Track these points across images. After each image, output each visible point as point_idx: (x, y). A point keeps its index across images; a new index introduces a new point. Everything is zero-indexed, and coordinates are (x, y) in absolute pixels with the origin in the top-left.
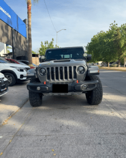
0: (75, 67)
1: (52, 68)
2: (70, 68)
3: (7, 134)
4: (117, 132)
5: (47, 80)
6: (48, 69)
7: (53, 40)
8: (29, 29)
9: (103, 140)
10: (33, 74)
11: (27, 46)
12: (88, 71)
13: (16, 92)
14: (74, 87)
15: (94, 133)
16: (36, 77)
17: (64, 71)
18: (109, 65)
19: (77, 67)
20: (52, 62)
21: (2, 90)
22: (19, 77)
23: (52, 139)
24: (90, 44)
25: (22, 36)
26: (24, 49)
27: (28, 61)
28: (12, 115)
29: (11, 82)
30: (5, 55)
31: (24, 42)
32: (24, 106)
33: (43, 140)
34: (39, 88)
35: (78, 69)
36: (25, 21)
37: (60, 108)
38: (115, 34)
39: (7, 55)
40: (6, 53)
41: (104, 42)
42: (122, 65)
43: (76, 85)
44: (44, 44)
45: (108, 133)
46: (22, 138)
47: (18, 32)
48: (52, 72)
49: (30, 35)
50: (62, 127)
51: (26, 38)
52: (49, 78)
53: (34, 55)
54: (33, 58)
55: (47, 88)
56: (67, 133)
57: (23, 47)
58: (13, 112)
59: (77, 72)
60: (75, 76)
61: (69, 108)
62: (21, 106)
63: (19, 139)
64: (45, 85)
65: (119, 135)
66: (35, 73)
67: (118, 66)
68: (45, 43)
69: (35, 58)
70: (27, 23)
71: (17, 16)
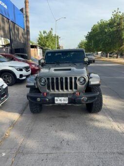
0: (76, 78)
1: (52, 78)
2: (71, 79)
3: (10, 150)
4: (115, 151)
5: (47, 90)
6: (48, 79)
7: (52, 29)
8: (27, 21)
9: (102, 162)
10: (33, 84)
11: (25, 38)
12: (89, 82)
13: (17, 94)
14: (75, 100)
15: (93, 151)
16: (36, 87)
17: (64, 81)
18: (108, 55)
19: (78, 77)
20: (52, 70)
21: (2, 98)
22: (18, 77)
23: (53, 159)
24: (90, 33)
25: (20, 28)
26: (22, 42)
27: (27, 55)
28: (13, 124)
29: (10, 82)
30: (2, 46)
31: (23, 34)
32: (25, 112)
33: (45, 160)
34: (39, 99)
35: (79, 80)
36: (22, 10)
37: (60, 117)
38: (117, 24)
39: (5, 46)
40: (4, 44)
41: (105, 32)
42: (122, 55)
43: (76, 98)
44: (42, 34)
45: (107, 153)
46: (24, 157)
47: (15, 24)
48: (53, 82)
49: (28, 27)
50: (63, 142)
51: (24, 29)
52: (49, 88)
53: (33, 47)
54: (31, 49)
55: (48, 100)
56: (67, 151)
57: (22, 40)
58: (14, 121)
59: (78, 83)
60: (76, 87)
61: (69, 116)
62: (21, 113)
63: (22, 157)
64: (46, 97)
65: (117, 155)
66: (35, 83)
67: (117, 57)
68: (44, 33)
69: (33, 49)
70: (24, 13)
71: (14, 5)
